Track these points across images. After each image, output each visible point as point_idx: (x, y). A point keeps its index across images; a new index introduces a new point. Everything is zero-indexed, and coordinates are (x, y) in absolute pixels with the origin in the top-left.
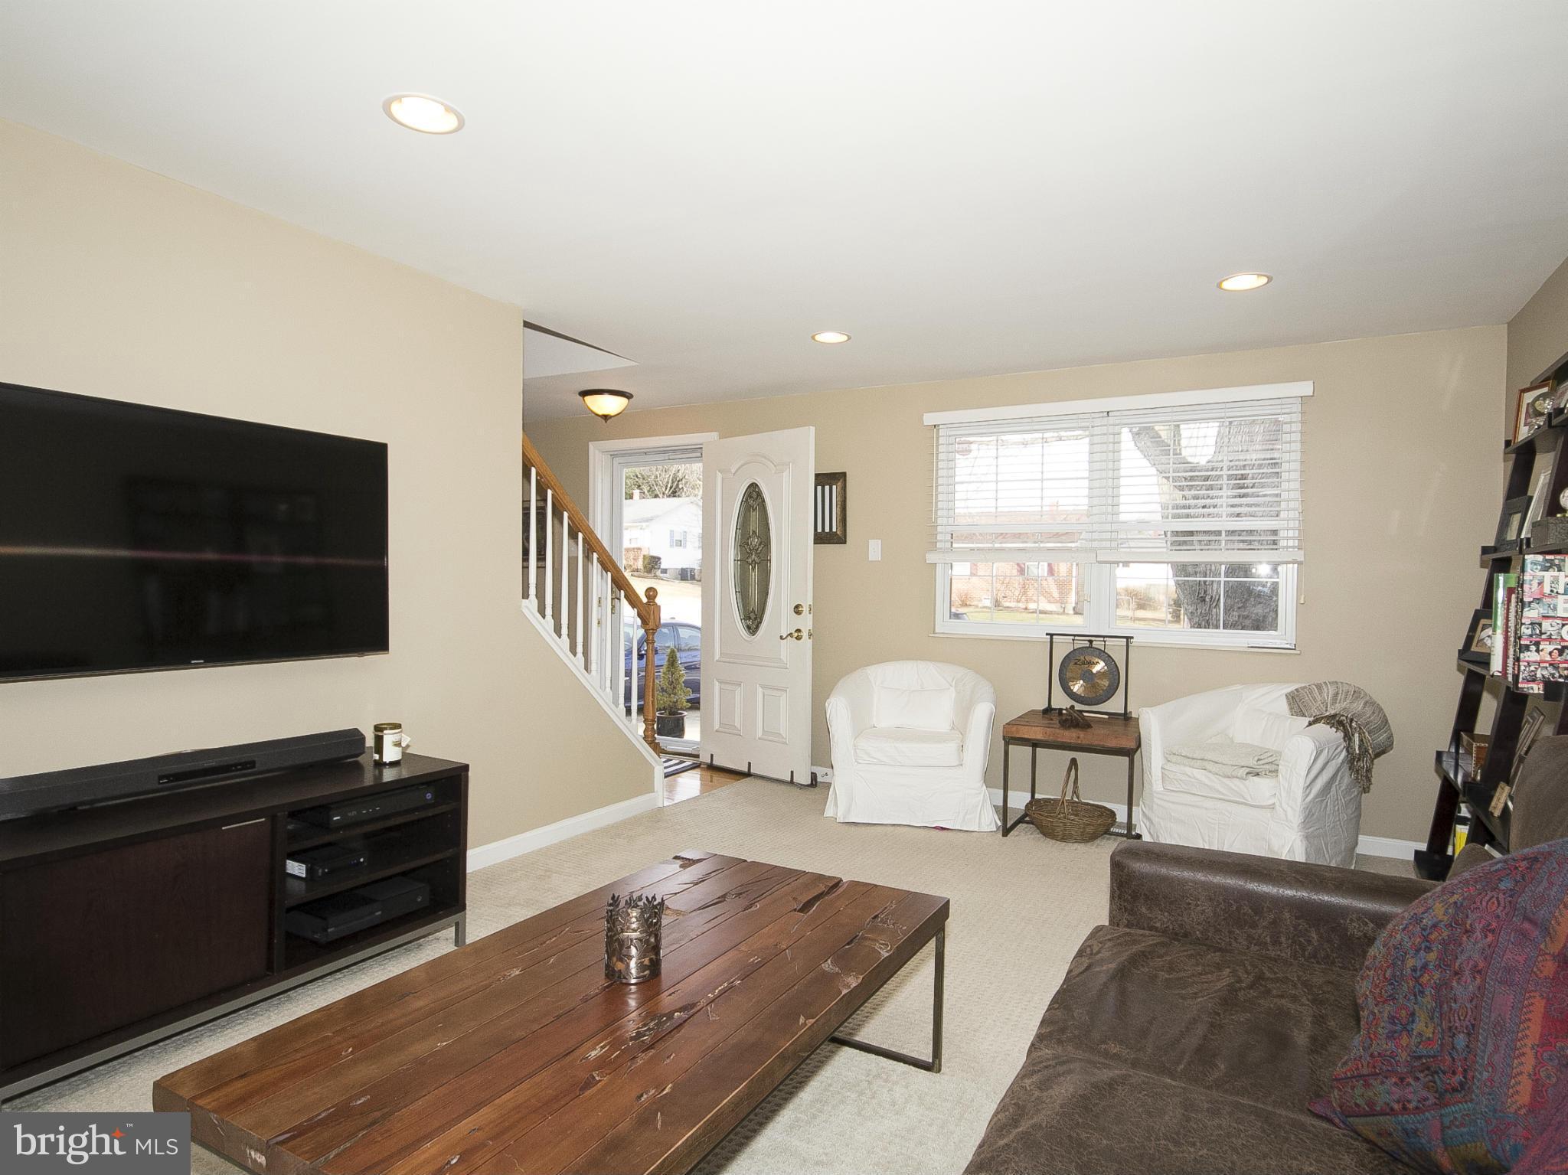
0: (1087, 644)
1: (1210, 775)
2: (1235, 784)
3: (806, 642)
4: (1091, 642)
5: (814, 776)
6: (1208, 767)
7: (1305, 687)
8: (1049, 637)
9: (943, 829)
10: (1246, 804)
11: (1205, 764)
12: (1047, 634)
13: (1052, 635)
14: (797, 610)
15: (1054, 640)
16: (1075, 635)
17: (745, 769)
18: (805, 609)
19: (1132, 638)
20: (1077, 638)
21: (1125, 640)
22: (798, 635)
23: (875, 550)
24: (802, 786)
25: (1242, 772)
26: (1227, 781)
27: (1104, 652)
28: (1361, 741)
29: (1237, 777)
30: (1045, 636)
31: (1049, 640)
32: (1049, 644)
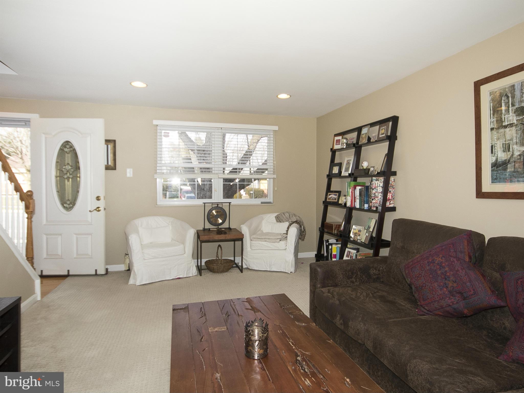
0: (216, 205)
1: (268, 243)
2: (276, 244)
3: (102, 212)
4: (218, 205)
5: (107, 270)
6: (267, 240)
7: (279, 214)
8: (204, 204)
9: (179, 278)
10: (279, 250)
11: (266, 240)
12: (203, 203)
13: (205, 203)
14: (98, 198)
15: (205, 205)
16: (212, 203)
17: (66, 273)
18: (102, 198)
19: (231, 203)
20: (213, 204)
21: (229, 203)
22: (98, 209)
23: (129, 173)
24: (102, 275)
25: (278, 240)
26: (273, 244)
27: (222, 208)
28: (303, 227)
29: (277, 242)
30: (202, 204)
31: (204, 205)
32: (204, 207)
